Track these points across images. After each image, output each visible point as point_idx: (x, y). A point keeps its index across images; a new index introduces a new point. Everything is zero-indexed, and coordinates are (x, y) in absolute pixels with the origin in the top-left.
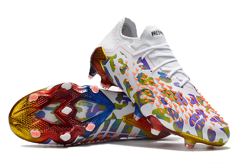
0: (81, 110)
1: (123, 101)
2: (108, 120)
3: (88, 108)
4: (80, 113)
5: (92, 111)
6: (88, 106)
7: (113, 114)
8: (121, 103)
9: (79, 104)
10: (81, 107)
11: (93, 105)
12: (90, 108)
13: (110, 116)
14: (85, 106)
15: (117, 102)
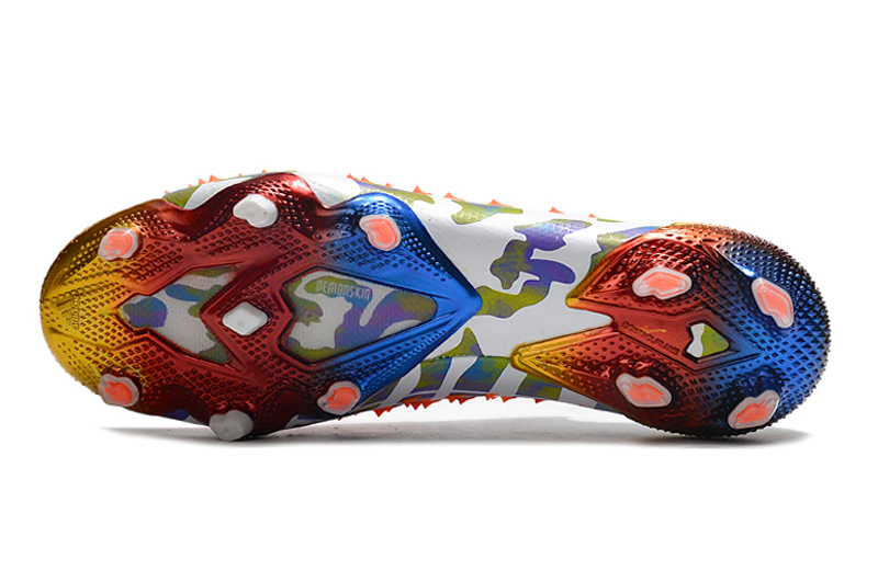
0: (316, 313)
1: (524, 276)
2: (441, 357)
3: (349, 306)
4: (308, 324)
5: (364, 320)
6: (348, 300)
7: (469, 336)
8: (516, 288)
9: (310, 288)
10: (319, 299)
11: (371, 296)
12: (359, 306)
13: (455, 341)
14: (333, 295)
15: (494, 284)
